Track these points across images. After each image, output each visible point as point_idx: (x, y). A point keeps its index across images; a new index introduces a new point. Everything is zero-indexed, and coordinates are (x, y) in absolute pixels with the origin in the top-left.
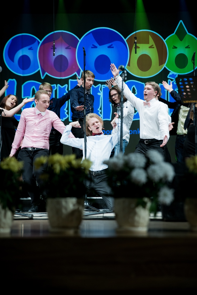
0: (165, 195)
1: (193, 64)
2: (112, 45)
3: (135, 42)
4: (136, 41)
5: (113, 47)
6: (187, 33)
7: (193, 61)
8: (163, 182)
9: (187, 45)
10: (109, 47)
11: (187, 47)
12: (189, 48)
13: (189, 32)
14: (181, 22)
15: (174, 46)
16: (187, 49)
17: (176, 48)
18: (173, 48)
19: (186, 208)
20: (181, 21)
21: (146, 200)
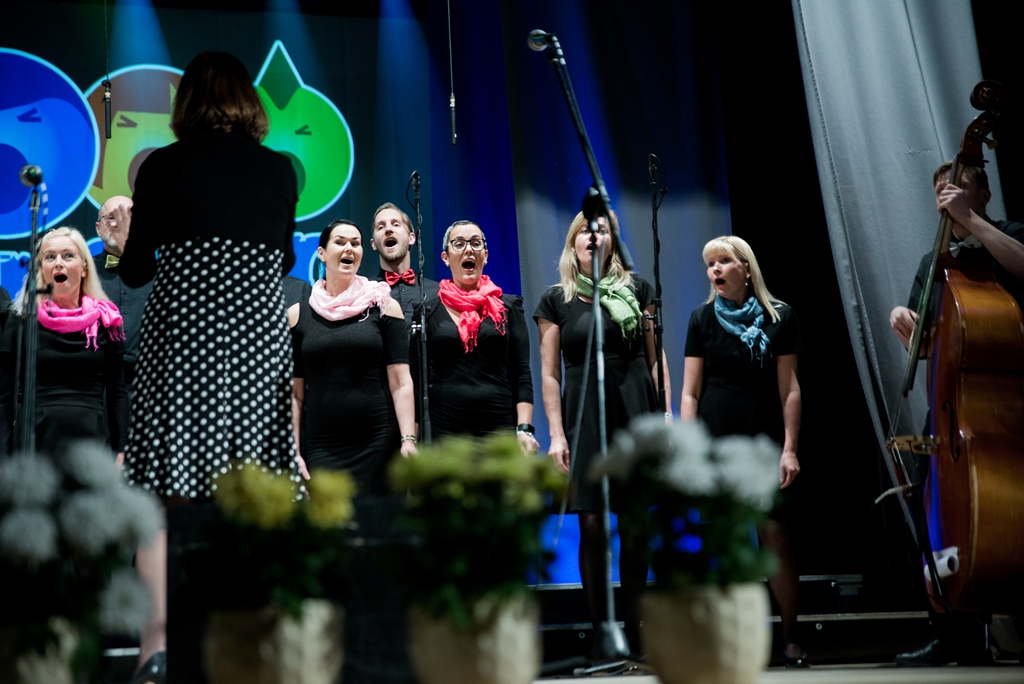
0: (126, 602)
2: (34, 111)
3: (105, 99)
4: (108, 94)
5: (38, 120)
6: (298, 86)
9: (299, 126)
10: (24, 118)
11: (302, 131)
12: (309, 133)
13: (306, 82)
14: (279, 49)
16: (301, 138)
20: (278, 44)
21: (59, 626)
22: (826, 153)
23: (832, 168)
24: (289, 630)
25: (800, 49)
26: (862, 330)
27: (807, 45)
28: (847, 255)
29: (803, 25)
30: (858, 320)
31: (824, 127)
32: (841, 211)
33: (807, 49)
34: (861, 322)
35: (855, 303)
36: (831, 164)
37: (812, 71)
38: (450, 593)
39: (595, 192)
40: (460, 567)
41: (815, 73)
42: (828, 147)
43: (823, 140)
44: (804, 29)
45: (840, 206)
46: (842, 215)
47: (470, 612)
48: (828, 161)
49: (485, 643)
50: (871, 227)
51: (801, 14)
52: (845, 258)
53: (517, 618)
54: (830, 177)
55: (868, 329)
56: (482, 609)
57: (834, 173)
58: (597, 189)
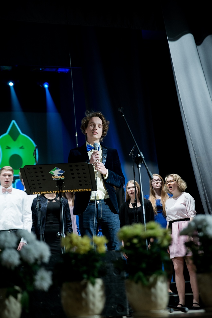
0: (42, 279)
1: (35, 159)
7: (35, 156)
8: (39, 263)
9: (20, 146)
11: (21, 148)
12: (23, 148)
13: (23, 132)
15: (7, 146)
16: (21, 150)
17: (9, 148)
18: (7, 148)
19: (64, 294)
20: (13, 121)
22: (192, 147)
23: (194, 152)
24: (90, 287)
25: (182, 116)
26: (206, 201)
27: (184, 115)
28: (200, 178)
29: (183, 109)
30: (205, 198)
31: (191, 140)
32: (198, 165)
33: (185, 116)
34: (206, 199)
35: (203, 193)
36: (194, 151)
37: (186, 123)
38: (141, 274)
39: (139, 155)
40: (144, 265)
41: (187, 123)
42: (193, 146)
43: (191, 143)
44: (183, 110)
45: (197, 163)
46: (198, 166)
47: (148, 280)
48: (193, 150)
49: (153, 290)
50: (206, 170)
51: (182, 106)
52: (199, 179)
53: (162, 282)
54: (194, 155)
55: (208, 201)
56: (151, 279)
57: (195, 153)
58: (140, 154)
